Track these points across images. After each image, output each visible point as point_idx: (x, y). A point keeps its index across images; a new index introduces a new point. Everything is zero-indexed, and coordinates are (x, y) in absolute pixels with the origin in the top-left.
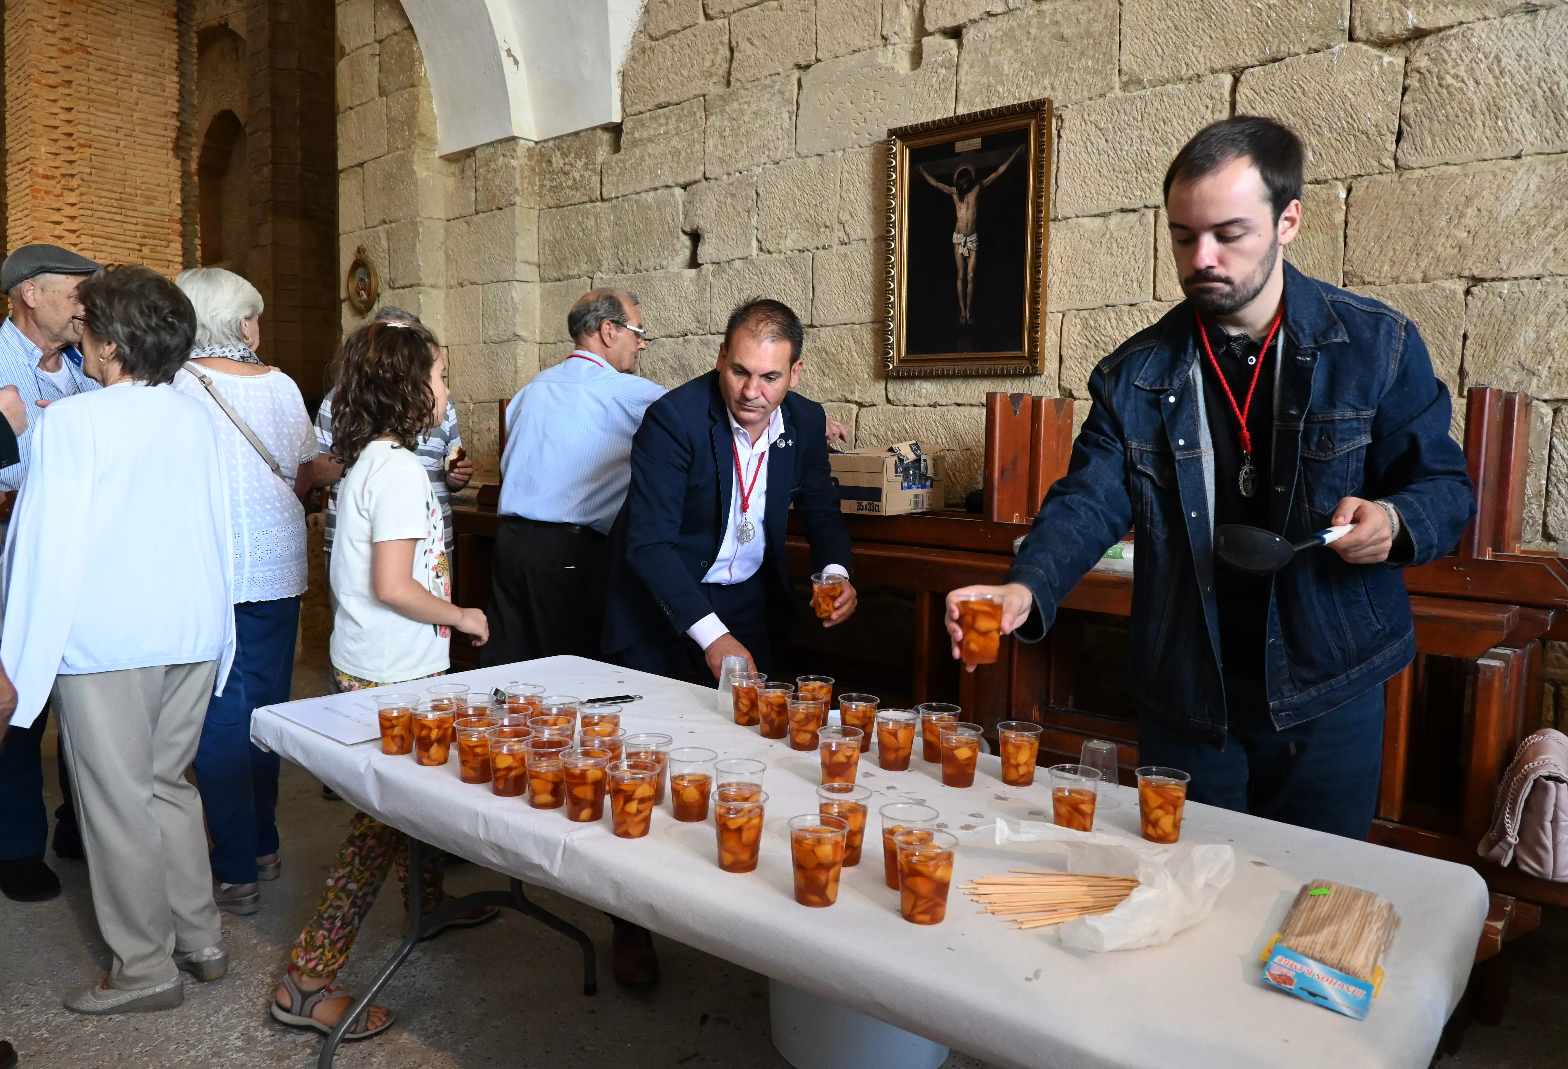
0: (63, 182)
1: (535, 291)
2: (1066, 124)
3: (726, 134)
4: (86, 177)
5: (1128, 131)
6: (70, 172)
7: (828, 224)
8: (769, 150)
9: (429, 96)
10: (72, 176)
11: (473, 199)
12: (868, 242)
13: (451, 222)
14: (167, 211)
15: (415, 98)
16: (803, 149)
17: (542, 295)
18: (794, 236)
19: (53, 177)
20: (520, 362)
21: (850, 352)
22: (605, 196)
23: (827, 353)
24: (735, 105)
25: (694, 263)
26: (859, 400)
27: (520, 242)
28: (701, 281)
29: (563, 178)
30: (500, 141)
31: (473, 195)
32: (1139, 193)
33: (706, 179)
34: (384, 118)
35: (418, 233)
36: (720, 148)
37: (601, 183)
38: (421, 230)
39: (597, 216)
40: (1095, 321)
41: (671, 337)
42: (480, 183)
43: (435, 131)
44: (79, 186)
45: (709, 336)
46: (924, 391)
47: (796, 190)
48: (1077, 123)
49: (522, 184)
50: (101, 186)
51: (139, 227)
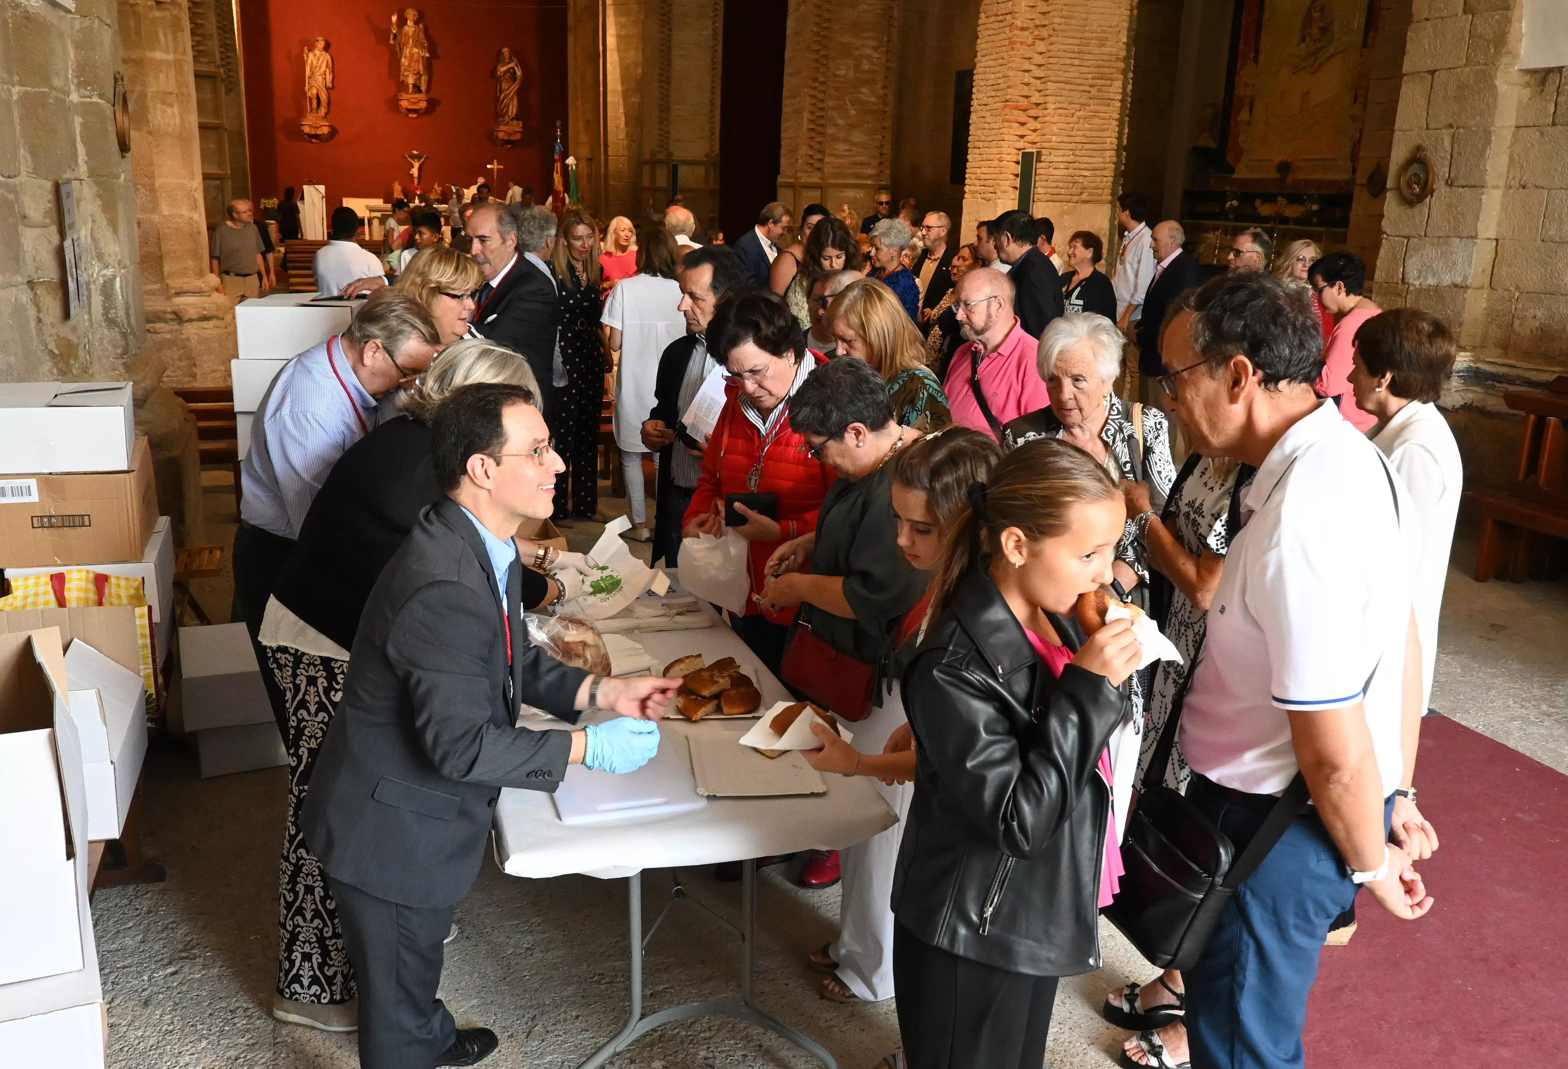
0: (1036, 33)
4: (1058, 27)
6: (1044, 23)
9: (1520, 17)
10: (1045, 26)
11: (1552, 111)
13: (1522, 130)
14: (1114, 50)
15: (1508, 21)
31: (1552, 108)
34: (1467, 33)
35: (1491, 141)
38: (1494, 138)
42: (1562, 98)
43: (1518, 47)
44: (1049, 36)
50: (1067, 34)
51: (1091, 69)
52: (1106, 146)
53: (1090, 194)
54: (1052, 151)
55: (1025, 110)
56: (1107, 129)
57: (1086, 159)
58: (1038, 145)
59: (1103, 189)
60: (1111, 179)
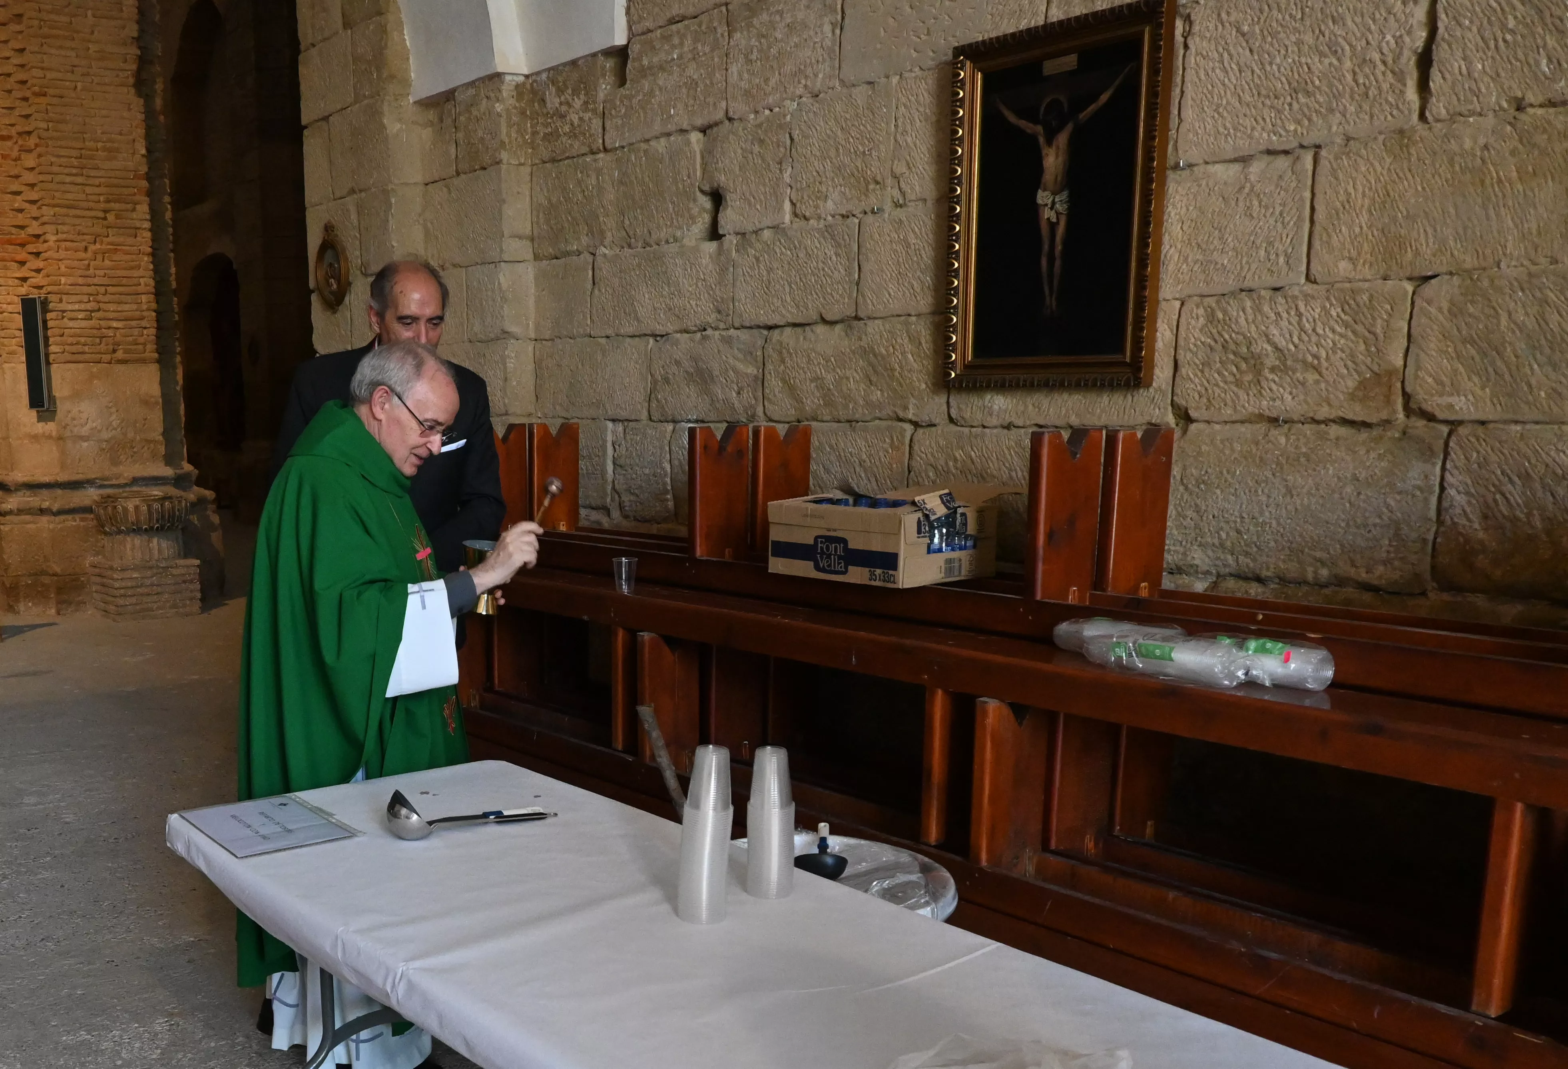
0: (20, 142)
1: (528, 273)
2: (1196, 28)
3: (754, 57)
4: (45, 134)
5: (1282, 35)
6: (27, 129)
7: (879, 178)
8: (806, 77)
9: (400, 24)
10: (29, 133)
11: (454, 157)
12: (930, 203)
13: (430, 187)
14: (130, 165)
15: (383, 30)
16: (848, 73)
17: (536, 278)
18: (835, 195)
19: (9, 138)
20: (510, 365)
21: (903, 353)
22: (609, 145)
23: (875, 355)
24: (765, 17)
25: (714, 234)
26: (914, 419)
27: (509, 211)
28: (722, 258)
29: (559, 124)
30: (482, 79)
31: (453, 150)
32: (1292, 128)
33: (730, 119)
34: (350, 58)
35: (391, 204)
36: (746, 75)
37: (604, 129)
38: (393, 200)
39: (599, 172)
40: (1225, 312)
41: (686, 331)
42: (460, 135)
43: (407, 70)
44: (37, 145)
45: (732, 331)
46: (996, 407)
47: (839, 133)
48: (1211, 26)
49: (509, 135)
50: (59, 143)
51: (102, 190)
52: (141, 289)
53: (126, 352)
54: (64, 297)
55: (22, 245)
56: (139, 267)
57: (112, 307)
58: (44, 291)
59: (144, 344)
60: (153, 331)
